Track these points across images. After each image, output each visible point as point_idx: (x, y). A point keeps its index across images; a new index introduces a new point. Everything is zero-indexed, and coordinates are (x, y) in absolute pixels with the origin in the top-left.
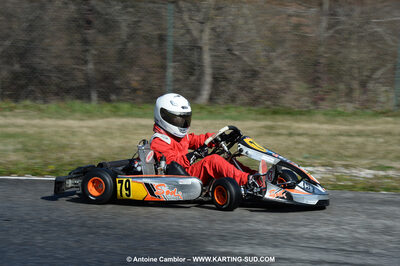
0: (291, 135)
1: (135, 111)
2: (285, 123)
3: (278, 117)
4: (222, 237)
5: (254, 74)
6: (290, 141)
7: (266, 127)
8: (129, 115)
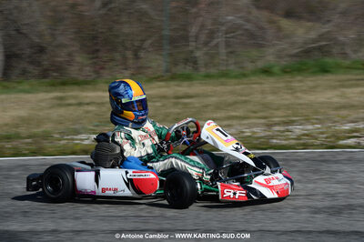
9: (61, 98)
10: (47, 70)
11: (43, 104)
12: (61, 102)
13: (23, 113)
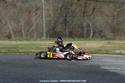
0: (114, 44)
1: (79, 40)
2: (111, 41)
3: (109, 40)
4: (108, 66)
5: (101, 31)
6: (115, 45)
7: (108, 42)
8: (78, 41)
9: (109, 42)
10: (102, 36)
11: (105, 43)
12: (109, 43)
13: (101, 45)
